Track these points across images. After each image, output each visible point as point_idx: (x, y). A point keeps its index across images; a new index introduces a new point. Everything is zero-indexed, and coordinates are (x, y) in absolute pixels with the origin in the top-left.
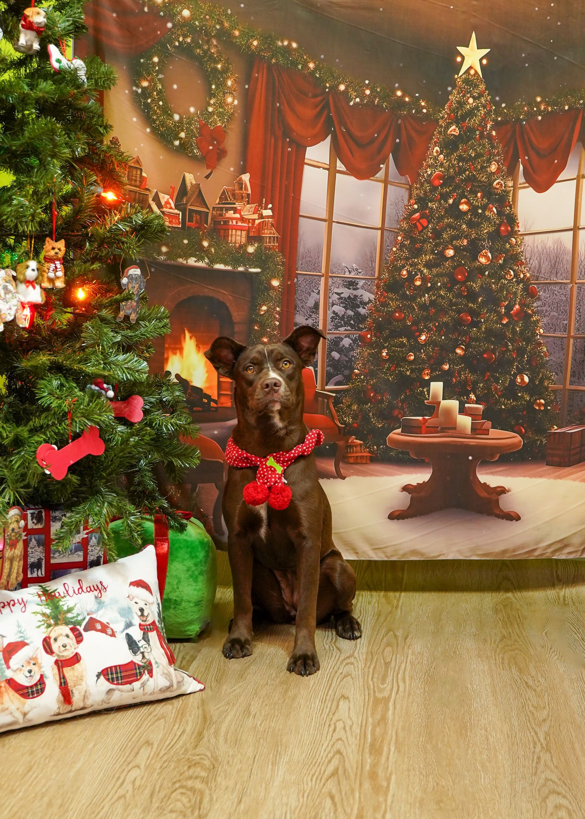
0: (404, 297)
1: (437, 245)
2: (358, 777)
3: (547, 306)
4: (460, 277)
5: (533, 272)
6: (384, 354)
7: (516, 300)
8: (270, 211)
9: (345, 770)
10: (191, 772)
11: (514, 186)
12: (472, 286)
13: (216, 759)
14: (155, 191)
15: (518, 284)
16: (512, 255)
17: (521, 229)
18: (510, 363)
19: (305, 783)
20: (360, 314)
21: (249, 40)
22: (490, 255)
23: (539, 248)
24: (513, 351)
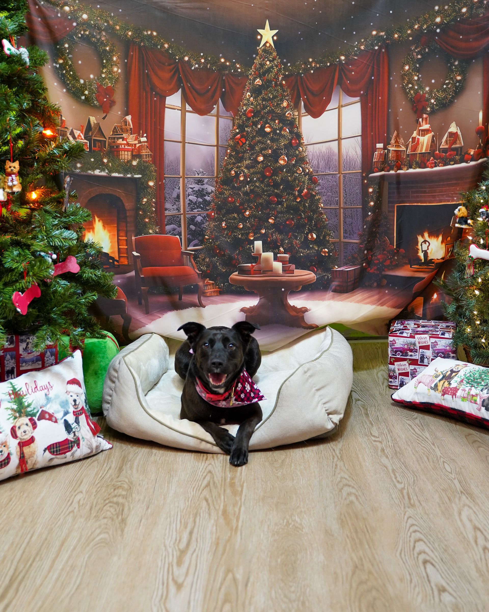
0: (234, 188)
1: (252, 154)
2: (223, 486)
3: (324, 189)
4: (268, 174)
5: (314, 168)
6: (224, 225)
7: (304, 186)
8: (145, 138)
9: (214, 483)
10: (116, 492)
11: (299, 115)
12: (276, 179)
13: (131, 483)
14: (71, 128)
15: (305, 176)
16: (300, 158)
17: (305, 141)
18: (304, 226)
19: (189, 493)
20: (206, 200)
21: (126, 31)
22: (286, 158)
23: (317, 152)
24: (305, 219)
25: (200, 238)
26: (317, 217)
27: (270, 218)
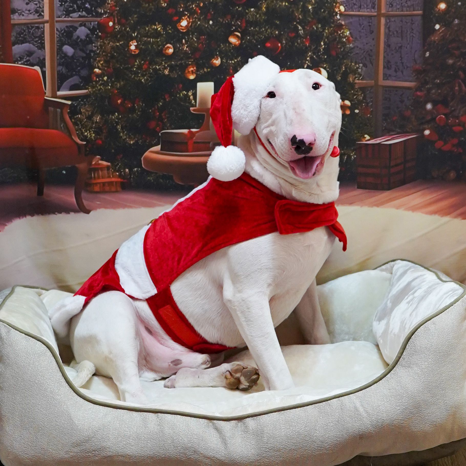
6: (133, 48)
18: (302, 53)
24: (306, 38)
25: (84, 73)
26: (331, 34)
27: (231, 33)
